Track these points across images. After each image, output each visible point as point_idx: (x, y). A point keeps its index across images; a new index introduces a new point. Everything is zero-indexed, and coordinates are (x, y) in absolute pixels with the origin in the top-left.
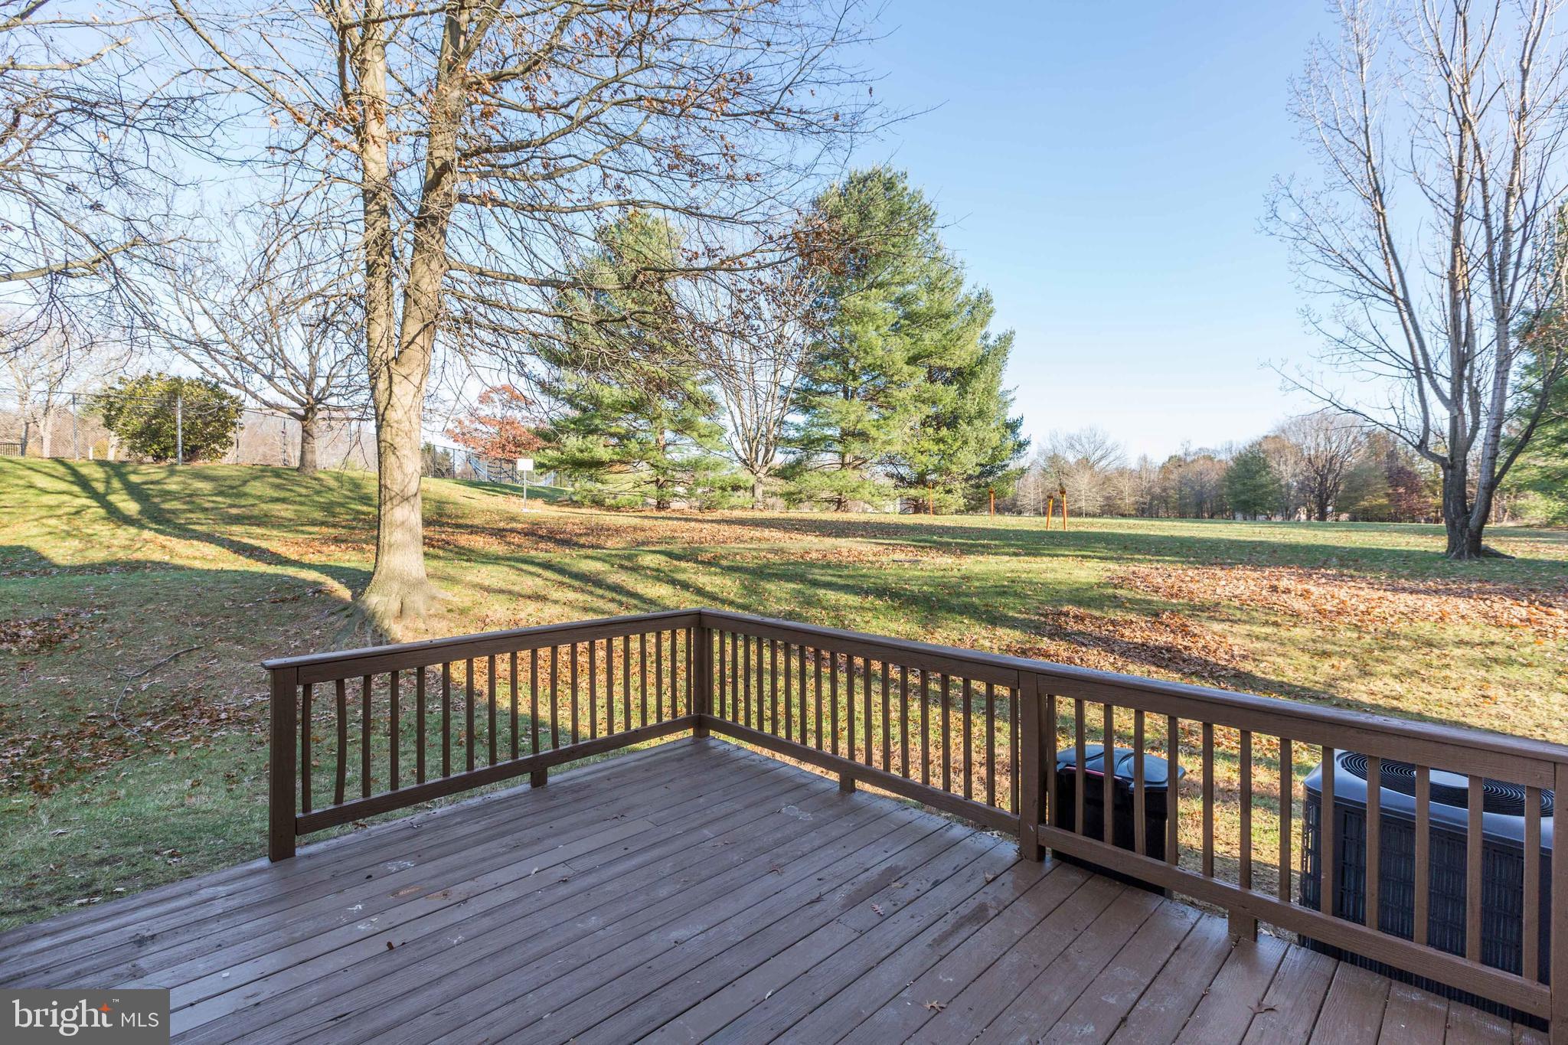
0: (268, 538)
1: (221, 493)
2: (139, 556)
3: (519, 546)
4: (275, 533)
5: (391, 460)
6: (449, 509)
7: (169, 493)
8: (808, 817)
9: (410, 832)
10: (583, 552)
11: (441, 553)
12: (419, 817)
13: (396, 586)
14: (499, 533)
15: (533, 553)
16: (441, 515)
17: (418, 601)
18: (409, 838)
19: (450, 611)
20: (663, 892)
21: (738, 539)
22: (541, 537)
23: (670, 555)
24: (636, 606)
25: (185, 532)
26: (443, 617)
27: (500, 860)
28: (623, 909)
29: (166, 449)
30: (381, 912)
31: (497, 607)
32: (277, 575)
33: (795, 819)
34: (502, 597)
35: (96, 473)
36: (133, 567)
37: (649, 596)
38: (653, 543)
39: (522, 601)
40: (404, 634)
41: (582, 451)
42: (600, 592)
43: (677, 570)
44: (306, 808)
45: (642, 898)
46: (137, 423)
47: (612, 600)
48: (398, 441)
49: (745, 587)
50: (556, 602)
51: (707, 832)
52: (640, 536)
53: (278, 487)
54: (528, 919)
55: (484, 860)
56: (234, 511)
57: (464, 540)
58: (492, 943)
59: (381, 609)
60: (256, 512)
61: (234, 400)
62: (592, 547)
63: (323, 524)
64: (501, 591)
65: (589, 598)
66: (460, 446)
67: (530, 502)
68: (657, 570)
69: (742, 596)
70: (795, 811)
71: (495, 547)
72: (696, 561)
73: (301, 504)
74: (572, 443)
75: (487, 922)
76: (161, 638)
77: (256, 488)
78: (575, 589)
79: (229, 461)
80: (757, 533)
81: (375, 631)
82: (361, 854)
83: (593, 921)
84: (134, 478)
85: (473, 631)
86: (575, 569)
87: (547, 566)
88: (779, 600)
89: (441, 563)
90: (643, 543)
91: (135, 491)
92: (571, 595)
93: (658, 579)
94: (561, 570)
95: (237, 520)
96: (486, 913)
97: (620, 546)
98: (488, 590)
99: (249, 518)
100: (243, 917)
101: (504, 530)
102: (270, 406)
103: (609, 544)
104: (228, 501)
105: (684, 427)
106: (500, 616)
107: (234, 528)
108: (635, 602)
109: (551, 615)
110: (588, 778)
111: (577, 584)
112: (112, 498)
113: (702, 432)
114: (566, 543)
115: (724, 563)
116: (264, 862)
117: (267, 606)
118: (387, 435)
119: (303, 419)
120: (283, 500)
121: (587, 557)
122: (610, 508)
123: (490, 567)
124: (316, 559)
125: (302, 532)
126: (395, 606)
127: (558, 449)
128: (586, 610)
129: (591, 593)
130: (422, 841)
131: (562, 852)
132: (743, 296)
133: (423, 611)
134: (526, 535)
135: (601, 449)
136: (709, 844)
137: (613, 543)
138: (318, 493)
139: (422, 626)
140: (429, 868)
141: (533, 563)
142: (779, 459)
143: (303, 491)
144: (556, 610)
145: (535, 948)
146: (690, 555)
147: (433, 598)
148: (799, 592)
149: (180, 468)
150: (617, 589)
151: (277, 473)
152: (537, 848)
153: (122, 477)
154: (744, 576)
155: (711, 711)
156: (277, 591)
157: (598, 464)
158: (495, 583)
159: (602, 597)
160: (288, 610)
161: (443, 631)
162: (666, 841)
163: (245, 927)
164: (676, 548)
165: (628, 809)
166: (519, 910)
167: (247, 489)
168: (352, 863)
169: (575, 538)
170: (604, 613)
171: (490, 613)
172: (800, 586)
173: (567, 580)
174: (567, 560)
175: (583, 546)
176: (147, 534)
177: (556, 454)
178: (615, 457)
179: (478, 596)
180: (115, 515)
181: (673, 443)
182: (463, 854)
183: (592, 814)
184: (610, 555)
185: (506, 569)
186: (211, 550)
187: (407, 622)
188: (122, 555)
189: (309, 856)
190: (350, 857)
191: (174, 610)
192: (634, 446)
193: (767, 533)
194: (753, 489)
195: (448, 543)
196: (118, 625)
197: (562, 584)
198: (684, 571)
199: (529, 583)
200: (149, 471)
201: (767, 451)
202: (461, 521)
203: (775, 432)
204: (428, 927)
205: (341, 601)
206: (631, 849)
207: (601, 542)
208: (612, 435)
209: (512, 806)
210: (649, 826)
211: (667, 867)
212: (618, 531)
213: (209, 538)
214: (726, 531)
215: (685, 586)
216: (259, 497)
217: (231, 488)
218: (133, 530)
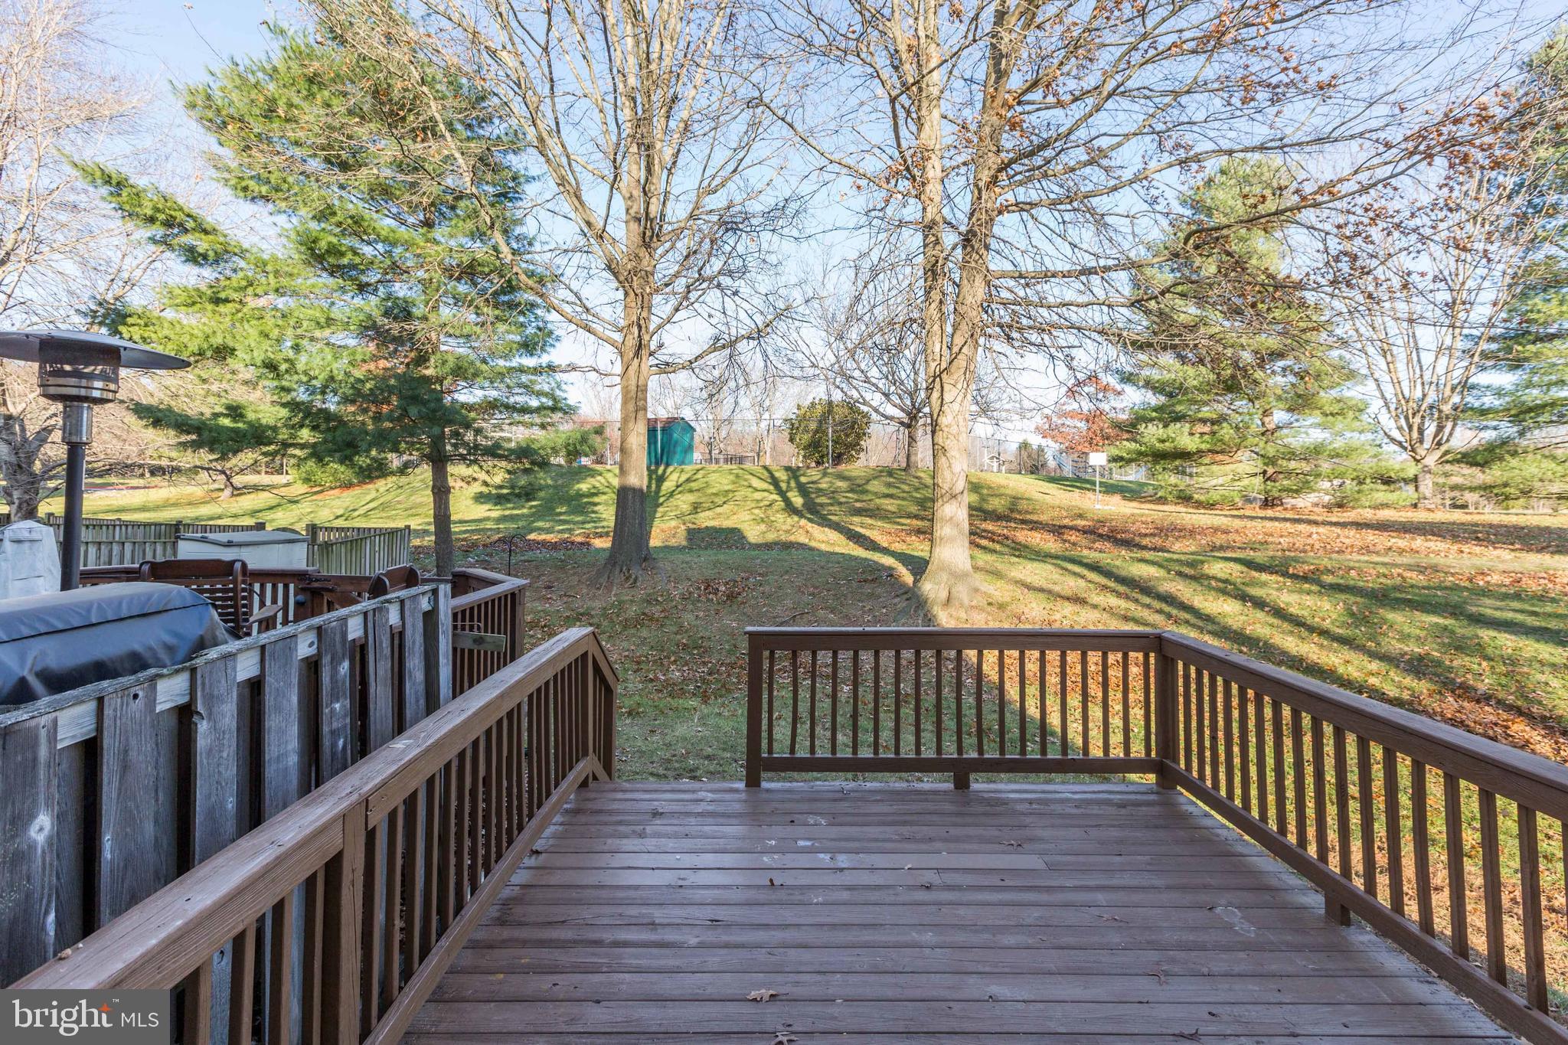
0: (871, 527)
1: (852, 491)
2: (792, 538)
3: (1074, 544)
4: (879, 523)
5: (942, 461)
6: (1023, 505)
7: (821, 490)
8: (1249, 931)
9: (840, 795)
10: (1139, 555)
11: (998, 547)
12: (852, 785)
13: (944, 576)
14: (1057, 530)
15: (1085, 552)
16: (1012, 510)
17: (962, 592)
18: (835, 800)
19: (990, 604)
20: (1010, 940)
21: (1367, 550)
22: (1101, 536)
23: (1249, 564)
24: (1187, 622)
25: (825, 522)
26: (982, 610)
27: (889, 846)
28: (960, 938)
29: (822, 457)
30: (783, 853)
31: (1034, 605)
32: (866, 559)
33: (1229, 927)
34: (1041, 595)
35: (782, 475)
36: (788, 546)
37: (1208, 611)
38: (1233, 549)
39: (1060, 601)
40: (946, 620)
41: (1163, 441)
42: (1147, 600)
43: (1253, 583)
44: (770, 751)
45: (986, 936)
46: (807, 437)
47: (1160, 612)
48: (948, 444)
49: (1352, 614)
50: (1095, 607)
51: (1101, 897)
52: (1220, 539)
53: (889, 485)
54: (877, 908)
55: (876, 840)
56: (858, 505)
57: (1023, 536)
58: (842, 915)
59: (932, 596)
60: (872, 506)
61: (866, 415)
62: (1155, 549)
63: (916, 517)
64: (1041, 590)
65: (1132, 606)
66: (1050, 442)
67: (1107, 498)
68: (1226, 581)
69: (1344, 625)
70: (1236, 917)
71: (1051, 544)
72: (1285, 574)
73: (904, 499)
74: (1152, 433)
75: (845, 895)
76: (788, 602)
77: (875, 486)
78: (1119, 595)
79: (859, 466)
80: (1401, 542)
81: (925, 615)
82: (798, 801)
83: (929, 937)
84: (803, 479)
85: (1007, 626)
86: (1123, 573)
87: (1094, 567)
88: (1404, 637)
89: (994, 557)
90: (1221, 548)
91: (803, 490)
92: (1113, 601)
93: (1224, 592)
94: (1107, 573)
95: (859, 512)
96: (850, 888)
97: (1193, 548)
98: (1029, 587)
99: (866, 510)
100: (710, 820)
101: (1065, 527)
102: (887, 417)
103: (1177, 547)
104: (855, 496)
105: (1300, 402)
106: (1035, 614)
107: (856, 519)
108: (1187, 616)
109: (1086, 620)
110: (1012, 796)
111: (1121, 589)
112: (789, 494)
113: (1328, 409)
114: (1127, 544)
115: (1329, 579)
116: (741, 785)
117: (854, 584)
118: (939, 439)
119: (909, 426)
120: (890, 496)
121: (1142, 560)
122: (1199, 505)
123: (1036, 564)
124: (898, 547)
125: (898, 524)
126: (944, 595)
127: (1136, 441)
128: (1126, 618)
129: (1136, 601)
130: (843, 806)
131: (945, 859)
132: (1348, 231)
133: (966, 602)
134: (1085, 532)
135: (1184, 438)
136: (1095, 911)
137: (1182, 547)
138: (917, 489)
139: (963, 616)
140: (835, 831)
141: (1080, 563)
142: (1463, 437)
143: (906, 488)
144: (1094, 615)
145: (867, 936)
146: (1279, 568)
147: (976, 590)
148: (1445, 628)
149: (830, 471)
150: (1169, 599)
151: (890, 473)
152: (924, 847)
153: (796, 478)
154: (1353, 599)
155: (1176, 760)
156: (863, 572)
157: (1184, 455)
158: (1037, 581)
159: (1148, 606)
160: (868, 589)
161: (981, 621)
162: (1049, 889)
163: (706, 828)
164: (1260, 557)
165: (1031, 840)
166: (874, 896)
167: (869, 487)
168: (788, 806)
169: (1137, 539)
170: (1146, 625)
171: (1026, 610)
172: (1449, 622)
173: (1112, 584)
174: (1118, 563)
175: (1144, 548)
176: (803, 522)
177: (1133, 446)
178: (1204, 447)
179: (1019, 592)
180: (790, 508)
181: (1289, 425)
182: (865, 829)
183: (993, 832)
184: (1171, 560)
185: (1050, 567)
186: (833, 535)
187: (952, 611)
188: (783, 538)
189: (768, 791)
190: (790, 800)
191: (799, 582)
192: (1226, 432)
193: (1419, 542)
194: (1415, 480)
195: (1007, 538)
196: (767, 588)
197: (1105, 587)
198: (1264, 584)
199: (1071, 584)
200: (814, 474)
201: (1440, 428)
202: (1028, 517)
203: (1456, 399)
204: (805, 879)
205: (903, 585)
206: (1008, 883)
207: (1167, 544)
208: (1204, 421)
209: (926, 800)
210: (1043, 866)
211: (1033, 915)
212: (1192, 532)
213: (837, 527)
214: (1351, 536)
215: (1259, 604)
216: (876, 494)
217: (858, 487)
218: (796, 518)
